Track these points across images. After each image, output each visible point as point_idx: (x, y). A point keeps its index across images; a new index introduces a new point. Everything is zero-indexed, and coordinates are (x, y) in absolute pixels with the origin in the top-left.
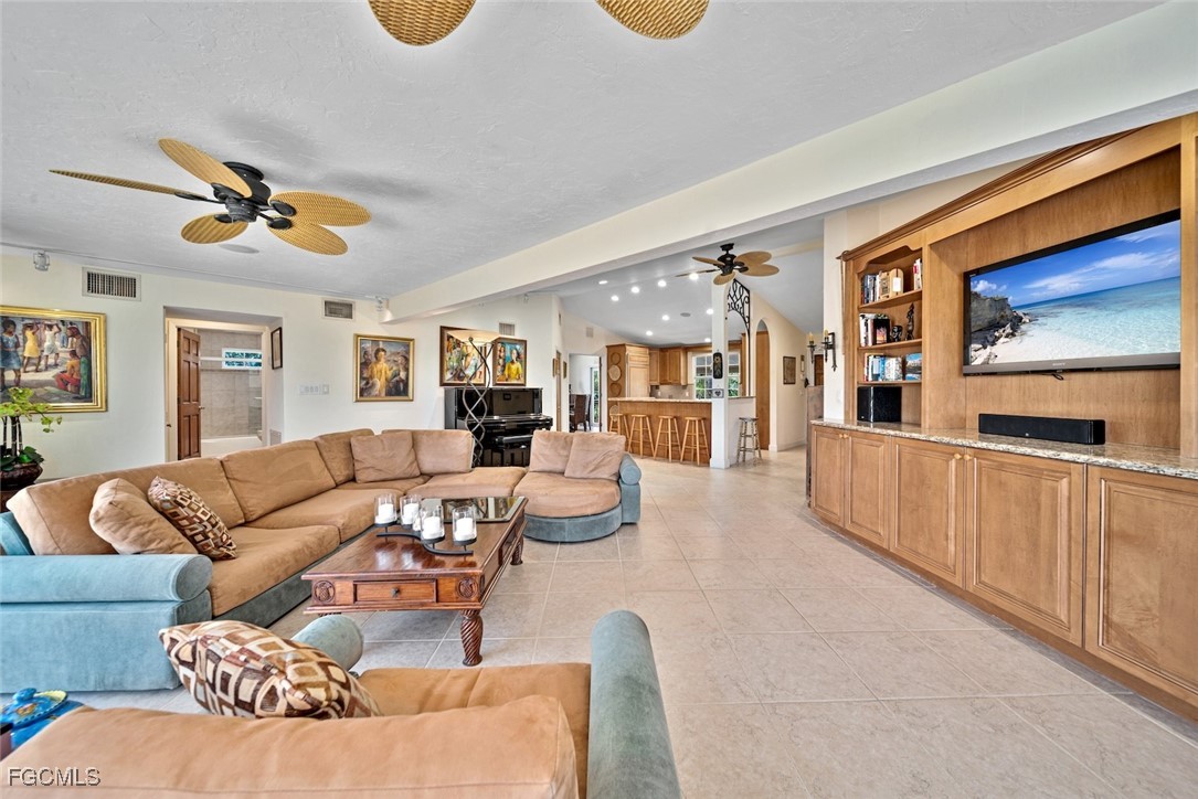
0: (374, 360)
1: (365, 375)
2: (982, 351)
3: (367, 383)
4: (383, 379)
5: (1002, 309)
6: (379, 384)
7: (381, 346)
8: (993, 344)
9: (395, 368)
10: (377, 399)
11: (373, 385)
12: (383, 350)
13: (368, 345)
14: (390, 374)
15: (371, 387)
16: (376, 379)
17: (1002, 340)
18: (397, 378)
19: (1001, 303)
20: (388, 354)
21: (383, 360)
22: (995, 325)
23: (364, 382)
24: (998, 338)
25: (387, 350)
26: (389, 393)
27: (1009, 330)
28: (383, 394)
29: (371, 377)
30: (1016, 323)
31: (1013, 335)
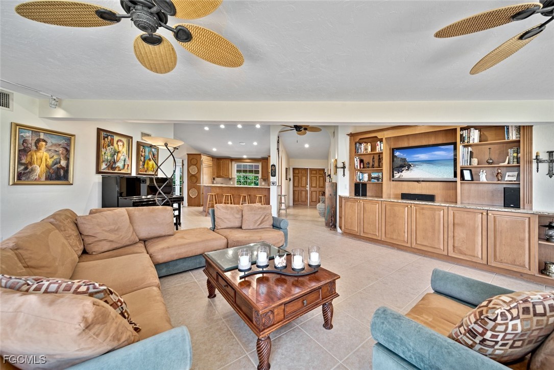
0: (34, 148)
1: (23, 161)
2: (398, 174)
3: (26, 168)
4: (43, 165)
5: (405, 162)
6: (39, 170)
7: (42, 136)
8: (401, 172)
9: (55, 157)
10: (37, 182)
11: (33, 170)
12: (44, 141)
13: (27, 134)
14: (50, 162)
15: (30, 172)
16: (36, 166)
17: (404, 171)
18: (58, 166)
19: (404, 160)
20: (49, 144)
21: (43, 149)
22: (402, 166)
23: (22, 167)
24: (403, 170)
25: (49, 141)
26: (49, 178)
27: (407, 168)
28: (43, 178)
29: (31, 163)
30: (409, 166)
31: (408, 170)
